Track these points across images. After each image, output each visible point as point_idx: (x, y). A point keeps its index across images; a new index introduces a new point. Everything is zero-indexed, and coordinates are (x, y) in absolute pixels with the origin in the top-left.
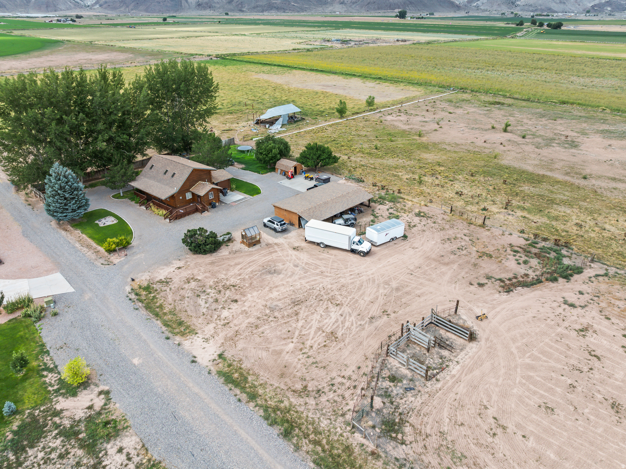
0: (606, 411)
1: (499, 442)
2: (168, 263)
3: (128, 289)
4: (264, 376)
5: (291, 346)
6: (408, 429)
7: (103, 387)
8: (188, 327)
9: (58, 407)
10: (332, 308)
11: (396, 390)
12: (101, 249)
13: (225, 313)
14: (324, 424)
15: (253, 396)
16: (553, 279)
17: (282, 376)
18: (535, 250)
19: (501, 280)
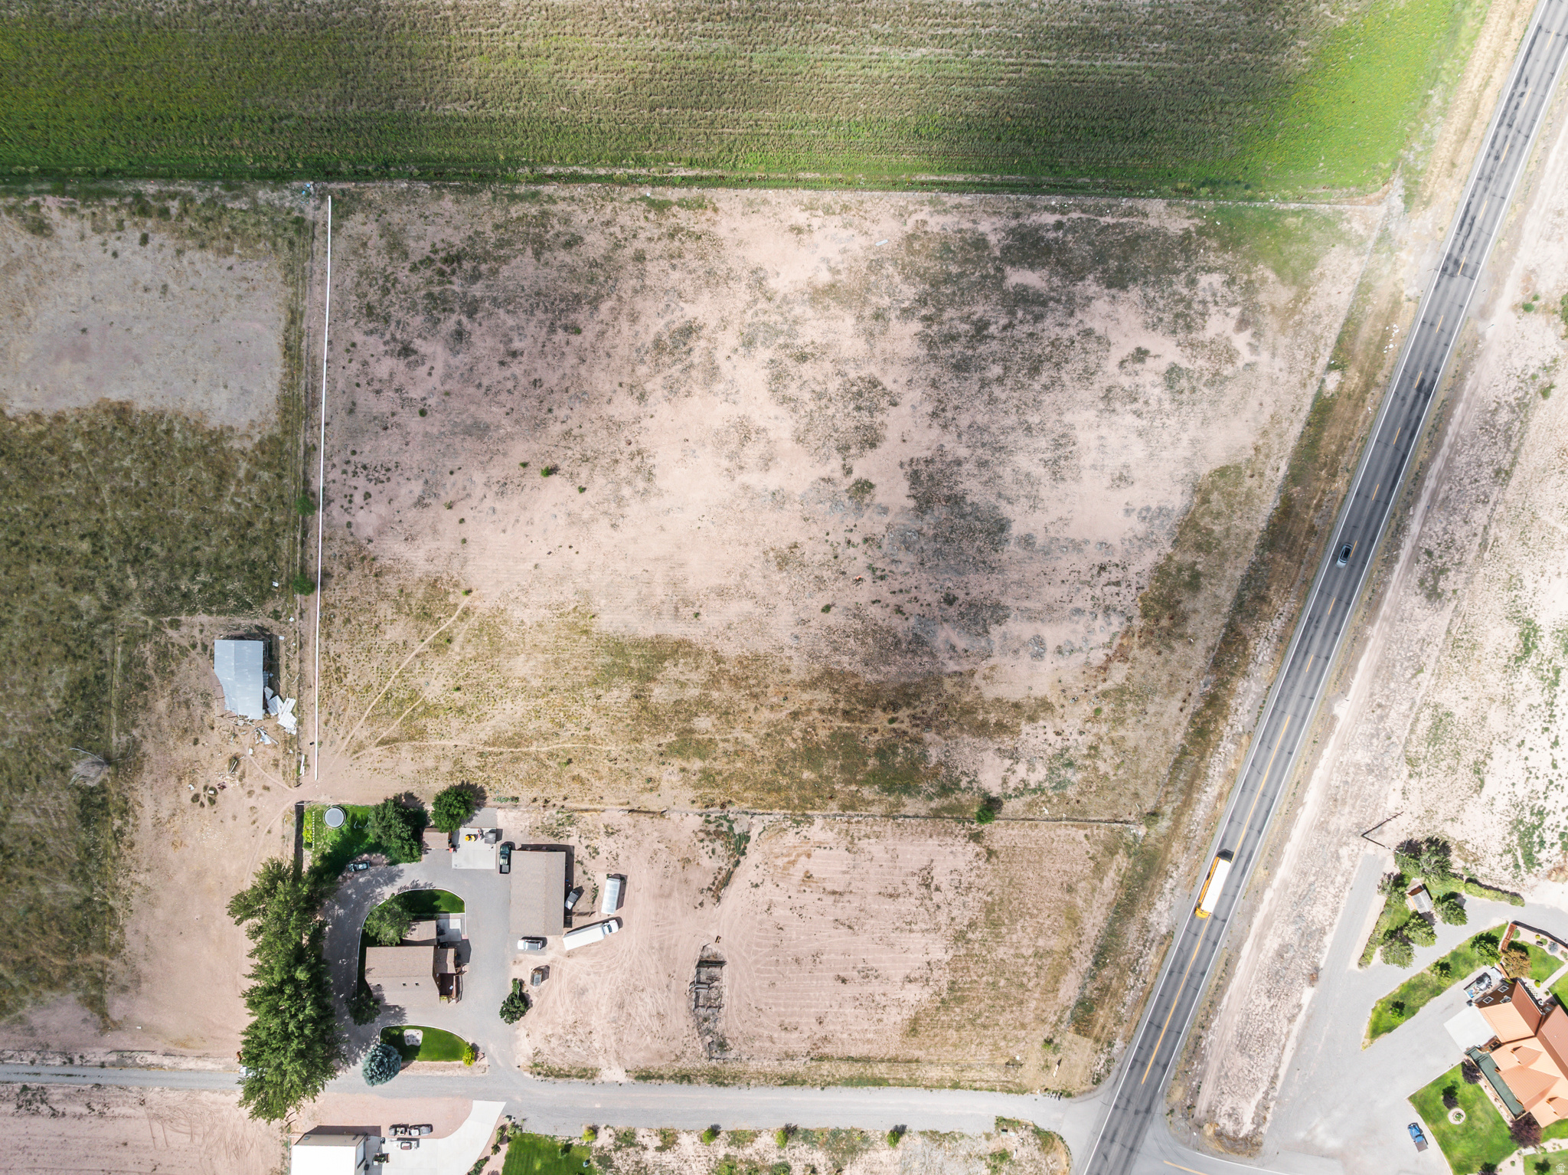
0: (794, 967)
1: (763, 1019)
2: (517, 1038)
3: (527, 1075)
4: (656, 1064)
6: (728, 1041)
7: (604, 1126)
8: (592, 1069)
9: (599, 1146)
10: (643, 995)
11: (711, 1026)
12: (461, 1062)
13: (597, 1045)
14: (698, 1066)
15: (661, 1077)
16: (738, 863)
17: (661, 1057)
18: (712, 828)
19: (710, 889)
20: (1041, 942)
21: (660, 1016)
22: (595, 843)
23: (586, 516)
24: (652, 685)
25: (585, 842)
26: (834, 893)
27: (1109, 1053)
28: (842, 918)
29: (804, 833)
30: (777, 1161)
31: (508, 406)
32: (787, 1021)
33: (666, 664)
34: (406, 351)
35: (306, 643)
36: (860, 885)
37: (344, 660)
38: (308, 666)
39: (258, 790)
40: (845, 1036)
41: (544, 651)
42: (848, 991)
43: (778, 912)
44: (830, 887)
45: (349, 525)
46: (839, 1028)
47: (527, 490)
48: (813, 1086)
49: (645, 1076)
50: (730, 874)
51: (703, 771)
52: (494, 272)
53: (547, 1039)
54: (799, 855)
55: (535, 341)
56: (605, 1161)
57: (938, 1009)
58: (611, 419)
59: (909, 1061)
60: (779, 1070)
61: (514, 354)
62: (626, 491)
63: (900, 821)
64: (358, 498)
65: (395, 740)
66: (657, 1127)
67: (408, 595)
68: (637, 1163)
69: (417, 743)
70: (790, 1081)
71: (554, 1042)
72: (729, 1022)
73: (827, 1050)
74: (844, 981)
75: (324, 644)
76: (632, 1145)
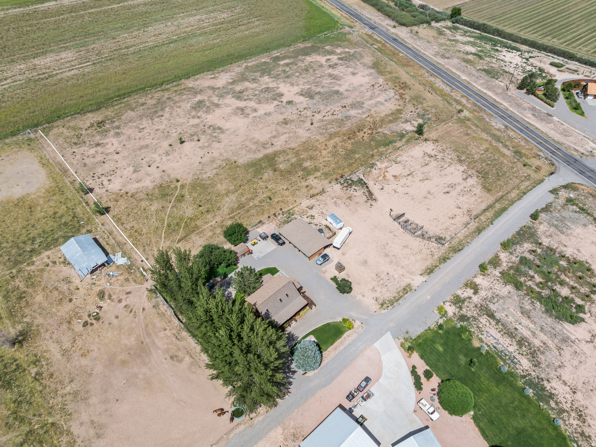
1: (441, 221)
2: (360, 301)
4: (428, 264)
5: (412, 257)
6: (441, 236)
7: (442, 304)
8: (407, 286)
9: (452, 314)
12: (347, 333)
13: (396, 276)
14: (443, 251)
15: (436, 266)
16: (367, 187)
17: (426, 260)
18: (346, 184)
19: (368, 200)
20: (482, 148)
21: (406, 247)
22: (308, 214)
23: (206, 145)
24: (277, 166)
25: (305, 217)
26: (409, 175)
27: (542, 157)
28: (421, 178)
29: (377, 168)
30: (518, 259)
31: (151, 138)
32: (449, 216)
33: (276, 159)
34: (98, 145)
35: (112, 232)
36: (413, 168)
37: (136, 227)
38: (119, 238)
39: (124, 297)
40: (473, 206)
41: (226, 179)
42: (454, 193)
43: (400, 190)
44: (405, 174)
45: (107, 191)
46: (467, 205)
47: (177, 149)
48: (488, 226)
49: (430, 271)
50: (369, 191)
51: (323, 174)
52: (120, 119)
53: (373, 290)
54: (384, 174)
55: (149, 123)
56: (463, 318)
57: (485, 180)
58: (192, 125)
59: (501, 198)
60: (470, 231)
61: (143, 129)
62: (215, 134)
63: (400, 149)
64: (106, 183)
65: (185, 237)
66: (462, 285)
67: (152, 195)
68: (476, 306)
69: (197, 232)
70: (479, 231)
71: (378, 289)
72: (433, 230)
73: (474, 213)
74: (448, 193)
75: (121, 227)
76: (463, 301)
